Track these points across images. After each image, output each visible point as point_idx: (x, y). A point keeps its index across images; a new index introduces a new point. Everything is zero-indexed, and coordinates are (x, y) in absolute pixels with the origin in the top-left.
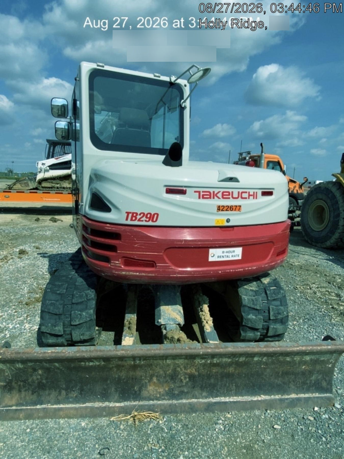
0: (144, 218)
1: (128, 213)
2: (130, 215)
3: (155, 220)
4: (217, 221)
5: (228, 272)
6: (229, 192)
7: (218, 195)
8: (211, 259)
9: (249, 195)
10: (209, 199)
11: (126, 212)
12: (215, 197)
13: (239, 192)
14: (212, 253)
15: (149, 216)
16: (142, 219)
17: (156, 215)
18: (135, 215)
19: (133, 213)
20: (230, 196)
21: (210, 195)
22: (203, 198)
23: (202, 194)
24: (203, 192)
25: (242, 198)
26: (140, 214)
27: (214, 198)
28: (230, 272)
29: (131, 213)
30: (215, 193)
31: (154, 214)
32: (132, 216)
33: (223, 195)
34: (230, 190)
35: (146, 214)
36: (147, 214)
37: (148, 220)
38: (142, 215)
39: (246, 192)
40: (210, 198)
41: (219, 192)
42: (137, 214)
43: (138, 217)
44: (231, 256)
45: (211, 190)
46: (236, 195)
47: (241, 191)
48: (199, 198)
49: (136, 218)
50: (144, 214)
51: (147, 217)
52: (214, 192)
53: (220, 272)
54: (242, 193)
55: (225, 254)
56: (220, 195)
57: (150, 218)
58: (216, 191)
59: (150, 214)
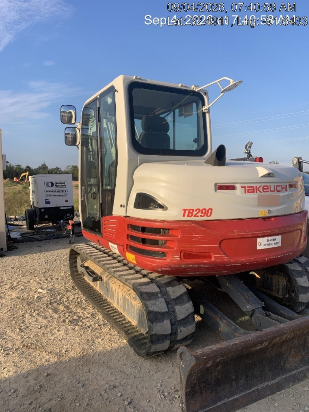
0: (200, 214)
1: (185, 210)
2: (187, 212)
3: (209, 215)
4: (260, 212)
5: (272, 259)
6: (267, 186)
7: (260, 189)
8: (259, 248)
9: (282, 188)
10: (253, 194)
11: (184, 210)
12: (258, 191)
13: (275, 186)
14: (259, 242)
15: (204, 211)
16: (198, 215)
17: (210, 211)
18: (191, 211)
19: (190, 210)
20: (269, 190)
21: (254, 190)
22: (248, 192)
23: (247, 189)
24: (248, 187)
25: (278, 191)
26: (196, 211)
27: (257, 192)
28: (274, 258)
29: (187, 209)
30: (258, 187)
31: (209, 210)
32: (189, 213)
33: (263, 189)
34: (268, 185)
35: (201, 210)
36: (203, 210)
37: (203, 215)
38: (198, 211)
39: (279, 186)
40: (254, 192)
41: (260, 187)
42: (193, 210)
43: (195, 213)
44: (273, 244)
45: (254, 185)
46: (272, 189)
47: (276, 184)
48: (245, 192)
49: (192, 214)
50: (199, 210)
51: (202, 213)
52: (256, 187)
53: (266, 259)
54: (277, 186)
55: (270, 242)
56: (261, 189)
57: (205, 213)
58: (258, 185)
59: (205, 209)
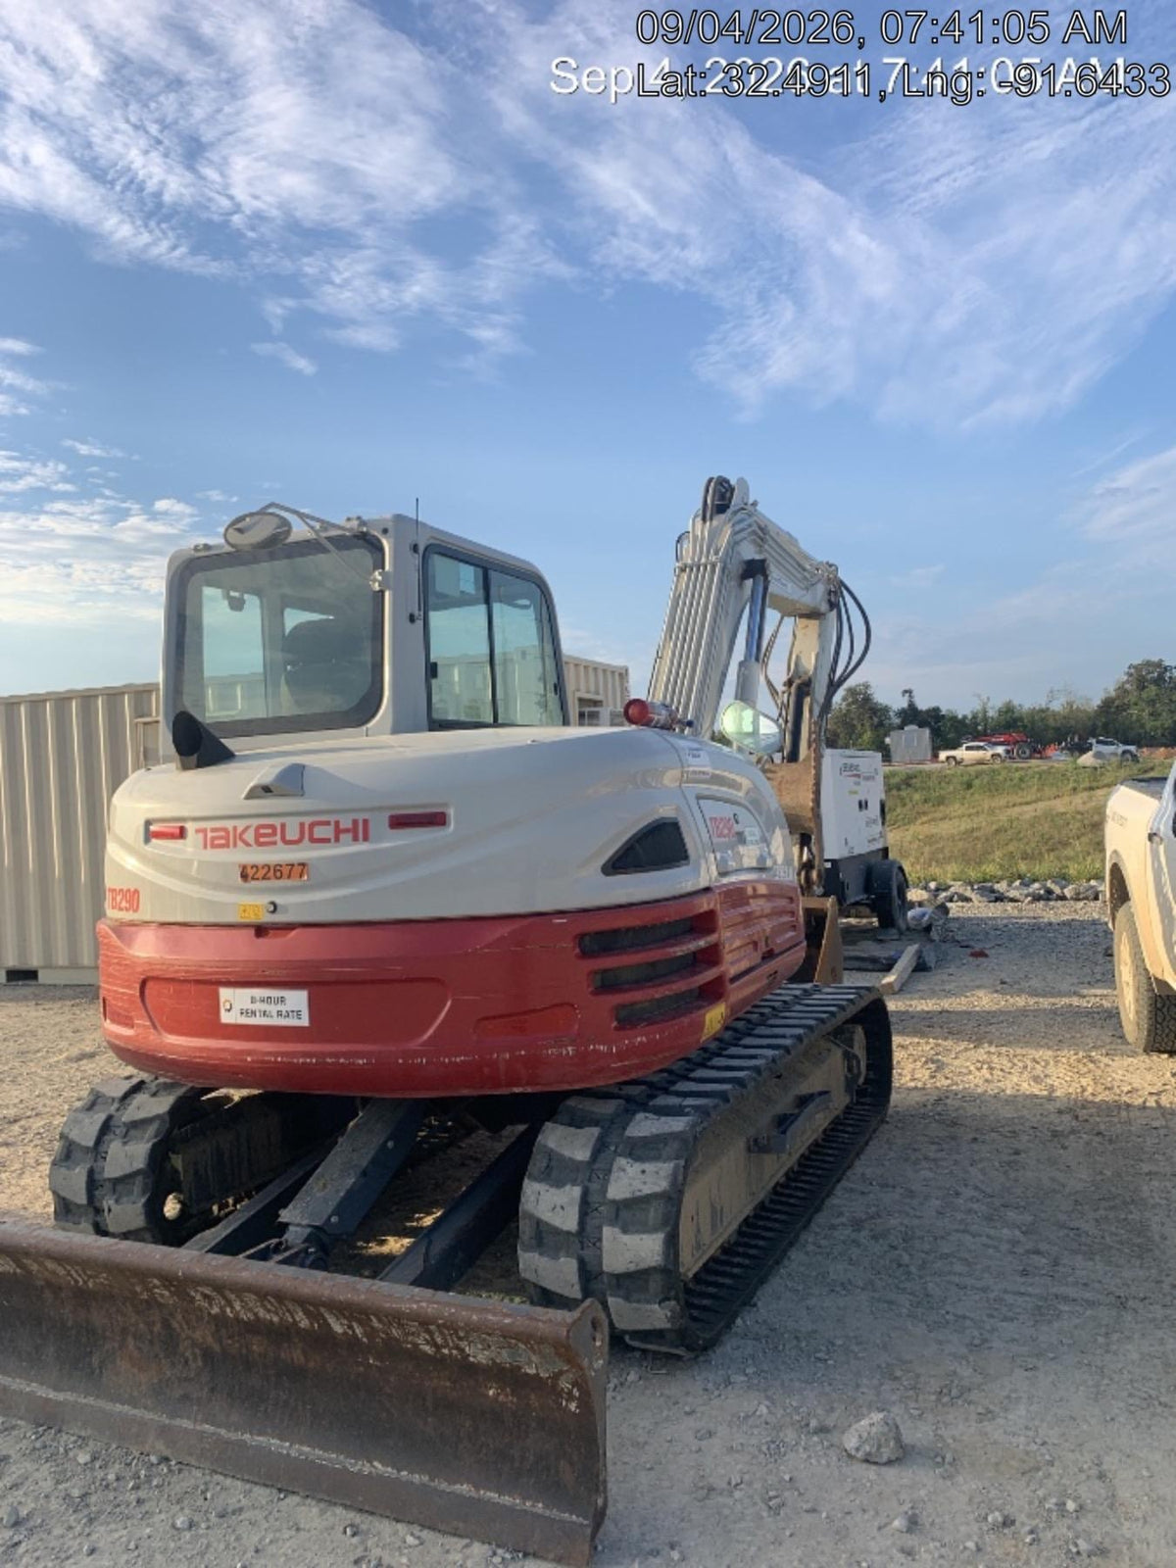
4: (242, 908)
5: (270, 1062)
6: (273, 827)
7: (246, 836)
8: (226, 1018)
9: (338, 831)
10: (225, 850)
12: (239, 843)
13: (302, 825)
14: (226, 1001)
15: (128, 897)
20: (278, 838)
21: (227, 838)
22: (213, 846)
23: (210, 835)
24: (214, 830)
25: (313, 840)
27: (235, 845)
28: (276, 1062)
30: (239, 831)
31: (134, 893)
33: (258, 835)
34: (277, 822)
36: (127, 892)
39: (328, 823)
40: (227, 845)
41: (247, 828)
44: (275, 1014)
45: (229, 824)
46: (292, 833)
47: (307, 820)
48: (205, 847)
52: (235, 828)
53: (249, 1059)
54: (312, 825)
55: (258, 1006)
56: (250, 836)
58: (241, 824)
